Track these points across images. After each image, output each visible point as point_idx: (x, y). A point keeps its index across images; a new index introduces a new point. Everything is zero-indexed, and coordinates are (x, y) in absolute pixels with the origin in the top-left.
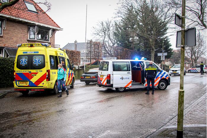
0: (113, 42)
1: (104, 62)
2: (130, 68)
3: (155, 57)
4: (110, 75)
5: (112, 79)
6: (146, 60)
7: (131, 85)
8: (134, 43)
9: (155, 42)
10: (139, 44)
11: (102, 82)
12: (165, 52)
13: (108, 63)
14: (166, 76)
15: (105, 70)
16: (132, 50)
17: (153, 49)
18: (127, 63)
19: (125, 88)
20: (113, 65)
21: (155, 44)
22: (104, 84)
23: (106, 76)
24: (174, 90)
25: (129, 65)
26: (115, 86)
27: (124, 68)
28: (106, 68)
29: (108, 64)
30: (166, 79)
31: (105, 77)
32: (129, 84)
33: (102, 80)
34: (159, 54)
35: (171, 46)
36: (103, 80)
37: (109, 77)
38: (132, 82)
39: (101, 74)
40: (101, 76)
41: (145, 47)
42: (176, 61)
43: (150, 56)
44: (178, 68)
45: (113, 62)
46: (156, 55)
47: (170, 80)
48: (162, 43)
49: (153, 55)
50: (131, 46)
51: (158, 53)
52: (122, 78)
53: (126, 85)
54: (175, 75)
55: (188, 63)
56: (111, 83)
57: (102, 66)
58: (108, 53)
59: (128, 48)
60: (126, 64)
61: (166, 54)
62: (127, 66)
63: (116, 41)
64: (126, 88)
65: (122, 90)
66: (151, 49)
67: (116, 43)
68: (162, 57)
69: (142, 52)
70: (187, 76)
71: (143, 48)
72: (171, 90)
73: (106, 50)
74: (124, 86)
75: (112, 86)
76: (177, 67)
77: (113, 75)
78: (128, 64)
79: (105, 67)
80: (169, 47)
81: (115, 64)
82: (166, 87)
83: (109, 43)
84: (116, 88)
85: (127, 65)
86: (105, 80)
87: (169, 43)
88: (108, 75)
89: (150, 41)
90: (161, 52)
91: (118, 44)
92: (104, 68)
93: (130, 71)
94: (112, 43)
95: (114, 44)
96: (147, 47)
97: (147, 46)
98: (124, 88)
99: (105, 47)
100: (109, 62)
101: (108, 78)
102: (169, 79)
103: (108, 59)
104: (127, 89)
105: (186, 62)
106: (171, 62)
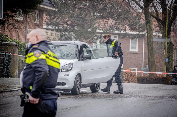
105: (125, 30)
106: (57, 30)
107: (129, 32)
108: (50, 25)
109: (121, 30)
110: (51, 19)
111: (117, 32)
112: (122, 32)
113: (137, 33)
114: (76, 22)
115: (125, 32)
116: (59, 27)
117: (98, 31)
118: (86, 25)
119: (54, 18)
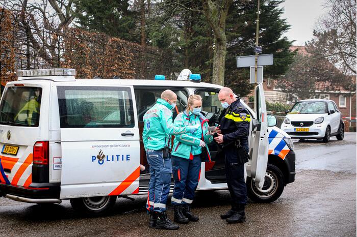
0: (64, 11)
1: (22, 88)
2: (132, 114)
3: (226, 72)
4: (46, 144)
5: (57, 160)
6: (197, 81)
7: (136, 184)
8: (146, 15)
9: (229, 13)
10: (166, 19)
11: (11, 176)
12: (265, 52)
13: (38, 93)
14: (280, 147)
15: (26, 124)
16: (140, 43)
17: (219, 41)
18: (120, 95)
19: (112, 197)
20: (62, 103)
21: (227, 22)
22: (21, 183)
23: (30, 150)
24: (310, 201)
25: (131, 101)
26: (69, 192)
27: (108, 113)
28: (31, 116)
29: (40, 97)
30: (280, 159)
31: (24, 155)
32: (130, 180)
33: (13, 166)
34: (243, 62)
35: (285, 28)
36: (17, 166)
37: (42, 151)
38: (142, 172)
39: (7, 141)
40: (8, 150)
41: (187, 31)
42: (300, 87)
43: (206, 67)
44: (314, 113)
45: (61, 89)
46: (230, 65)
47: (296, 161)
48: (256, 17)
49: (219, 63)
50: (133, 27)
51: (238, 55)
52: (100, 158)
53: (119, 184)
54: (302, 141)
55: (346, 95)
56: (53, 179)
57: (11, 105)
58: (44, 55)
59: (123, 38)
60: (117, 97)
61: (268, 60)
62: (122, 108)
63: (74, 9)
64: (118, 199)
65: (99, 206)
66: (210, 43)
67: (77, 14)
68: (252, 72)
69: (178, 51)
70: (348, 143)
71: (178, 35)
72: (300, 203)
73: (34, 41)
74: (106, 188)
75: (55, 189)
76: (310, 110)
77: (59, 143)
78: (124, 96)
79: (25, 108)
80: (279, 34)
81: (67, 97)
82: (279, 191)
83: (47, 15)
84: (73, 201)
85: (121, 101)
86: (23, 169)
87: (281, 17)
88: (41, 145)
89: (207, 10)
90: (250, 52)
91: (83, 20)
92: (21, 117)
93: (132, 124)
94: (57, 16)
95: (66, 20)
96: (196, 34)
97: (196, 27)
98: (107, 197)
99: (28, 30)
100: (40, 90)
101: (39, 159)
102: (291, 156)
103: (37, 76)
104: (122, 204)
105: (339, 90)
106: (284, 91)
107: (342, 92)
108: (278, 87)
109: (336, 90)
110: (279, 83)
111: (332, 92)
112: (337, 92)
113: (349, 92)
114: (300, 84)
115: (339, 92)
116: (285, 89)
117: (316, 91)
118: (308, 87)
119: (281, 82)
